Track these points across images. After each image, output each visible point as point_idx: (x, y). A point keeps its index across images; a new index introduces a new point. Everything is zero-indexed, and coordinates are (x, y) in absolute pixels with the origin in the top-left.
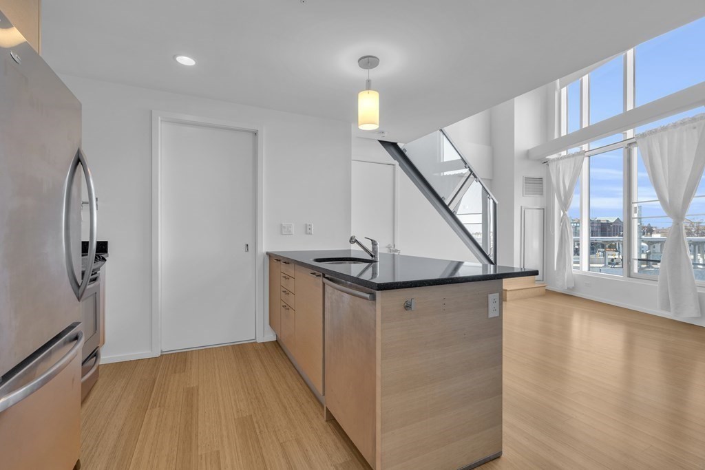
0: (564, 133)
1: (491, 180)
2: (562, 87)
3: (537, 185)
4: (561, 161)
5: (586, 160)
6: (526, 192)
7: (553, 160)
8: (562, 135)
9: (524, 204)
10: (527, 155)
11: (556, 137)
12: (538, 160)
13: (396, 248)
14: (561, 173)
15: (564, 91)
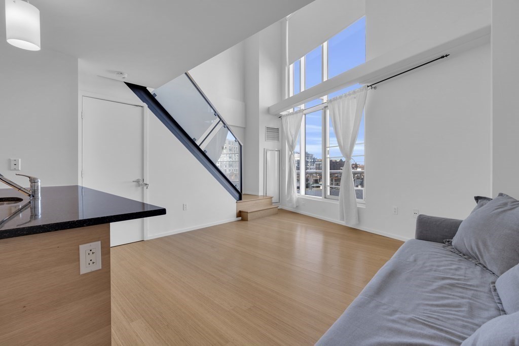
0: (291, 95)
1: (245, 128)
2: (290, 64)
3: (275, 133)
4: (288, 117)
5: (304, 116)
6: (268, 138)
7: (284, 116)
8: (290, 96)
9: (266, 146)
10: (268, 111)
11: (287, 97)
12: (276, 115)
13: (145, 182)
14: (289, 126)
15: (291, 66)
